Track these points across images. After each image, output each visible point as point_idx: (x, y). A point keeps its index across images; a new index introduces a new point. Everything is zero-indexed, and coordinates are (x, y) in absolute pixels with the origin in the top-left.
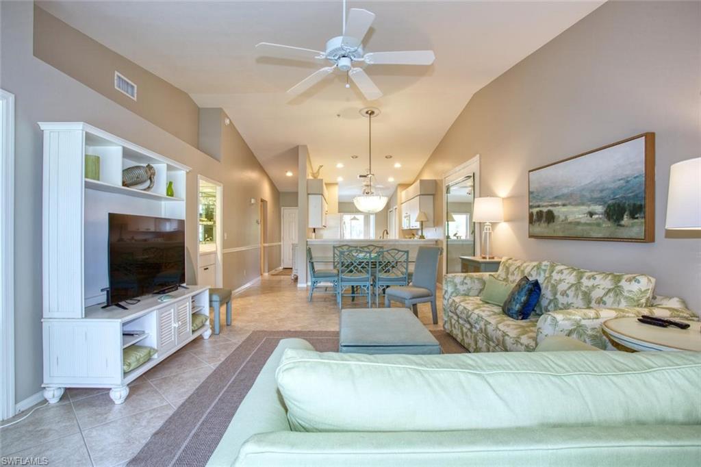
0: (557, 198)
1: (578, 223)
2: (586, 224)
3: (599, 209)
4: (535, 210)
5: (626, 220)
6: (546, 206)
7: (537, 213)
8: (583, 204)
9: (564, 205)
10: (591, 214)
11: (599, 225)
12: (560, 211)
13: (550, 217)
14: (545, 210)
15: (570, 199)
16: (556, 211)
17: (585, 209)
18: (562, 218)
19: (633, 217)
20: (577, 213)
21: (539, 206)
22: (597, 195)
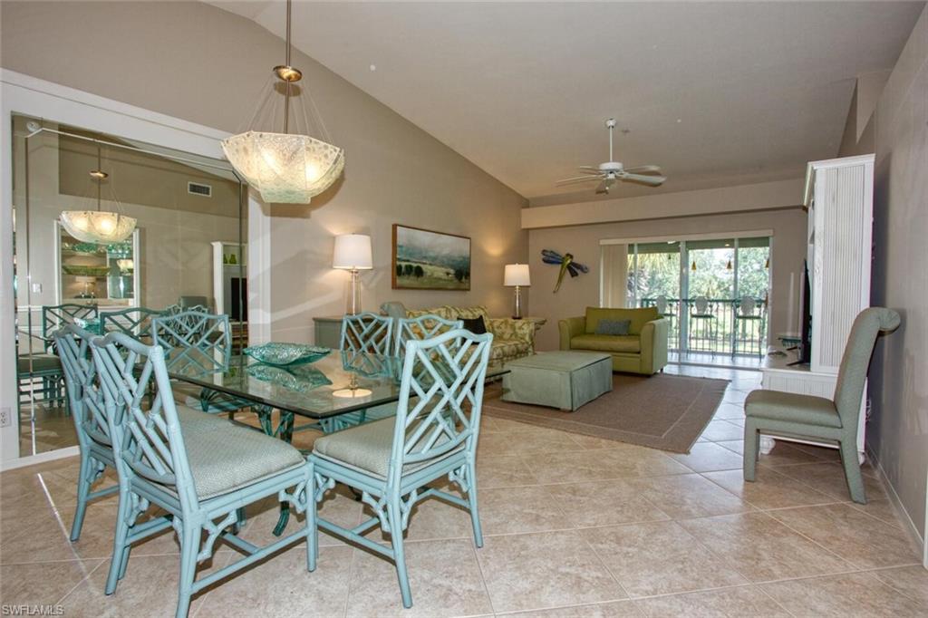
0: (425, 258)
1: (440, 279)
2: (445, 280)
3: (452, 271)
4: (404, 264)
5: (464, 280)
6: (416, 262)
7: (406, 266)
8: (443, 266)
9: (431, 265)
10: (448, 274)
11: (451, 281)
12: (426, 268)
13: (419, 272)
14: (415, 265)
15: (434, 261)
16: (425, 268)
17: (444, 270)
18: (429, 274)
19: (466, 278)
20: (439, 272)
21: (408, 261)
22: (451, 263)
